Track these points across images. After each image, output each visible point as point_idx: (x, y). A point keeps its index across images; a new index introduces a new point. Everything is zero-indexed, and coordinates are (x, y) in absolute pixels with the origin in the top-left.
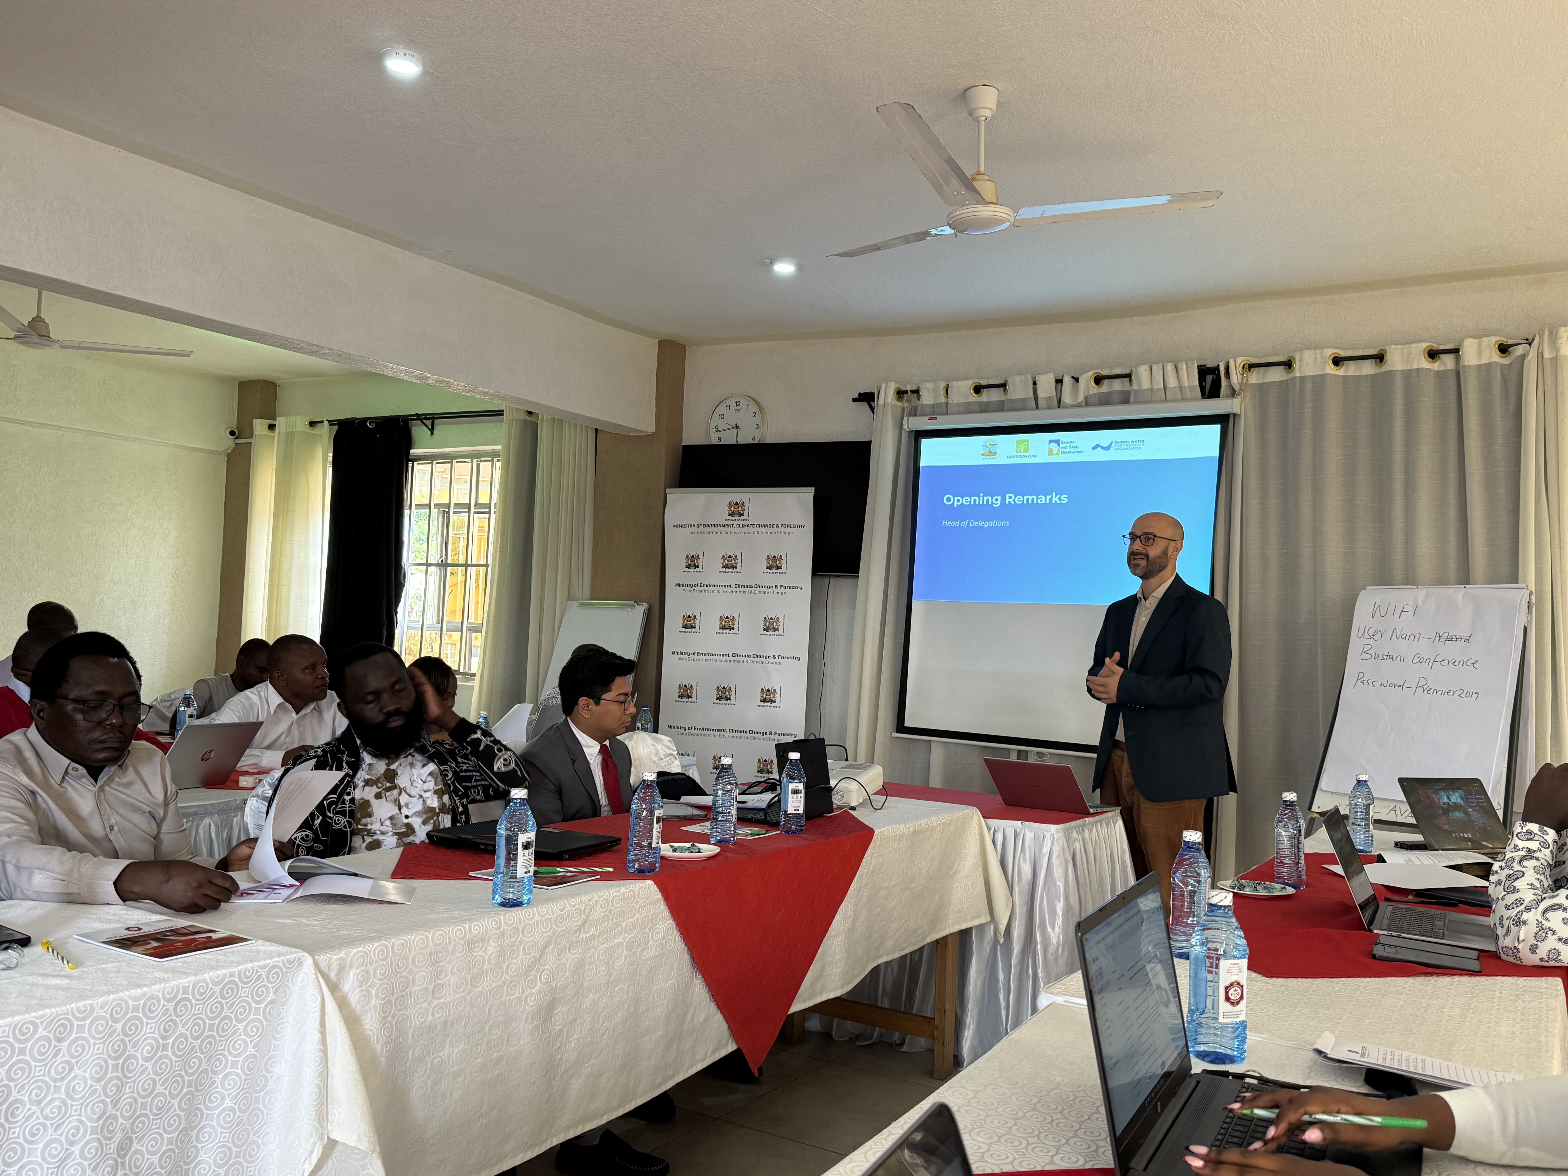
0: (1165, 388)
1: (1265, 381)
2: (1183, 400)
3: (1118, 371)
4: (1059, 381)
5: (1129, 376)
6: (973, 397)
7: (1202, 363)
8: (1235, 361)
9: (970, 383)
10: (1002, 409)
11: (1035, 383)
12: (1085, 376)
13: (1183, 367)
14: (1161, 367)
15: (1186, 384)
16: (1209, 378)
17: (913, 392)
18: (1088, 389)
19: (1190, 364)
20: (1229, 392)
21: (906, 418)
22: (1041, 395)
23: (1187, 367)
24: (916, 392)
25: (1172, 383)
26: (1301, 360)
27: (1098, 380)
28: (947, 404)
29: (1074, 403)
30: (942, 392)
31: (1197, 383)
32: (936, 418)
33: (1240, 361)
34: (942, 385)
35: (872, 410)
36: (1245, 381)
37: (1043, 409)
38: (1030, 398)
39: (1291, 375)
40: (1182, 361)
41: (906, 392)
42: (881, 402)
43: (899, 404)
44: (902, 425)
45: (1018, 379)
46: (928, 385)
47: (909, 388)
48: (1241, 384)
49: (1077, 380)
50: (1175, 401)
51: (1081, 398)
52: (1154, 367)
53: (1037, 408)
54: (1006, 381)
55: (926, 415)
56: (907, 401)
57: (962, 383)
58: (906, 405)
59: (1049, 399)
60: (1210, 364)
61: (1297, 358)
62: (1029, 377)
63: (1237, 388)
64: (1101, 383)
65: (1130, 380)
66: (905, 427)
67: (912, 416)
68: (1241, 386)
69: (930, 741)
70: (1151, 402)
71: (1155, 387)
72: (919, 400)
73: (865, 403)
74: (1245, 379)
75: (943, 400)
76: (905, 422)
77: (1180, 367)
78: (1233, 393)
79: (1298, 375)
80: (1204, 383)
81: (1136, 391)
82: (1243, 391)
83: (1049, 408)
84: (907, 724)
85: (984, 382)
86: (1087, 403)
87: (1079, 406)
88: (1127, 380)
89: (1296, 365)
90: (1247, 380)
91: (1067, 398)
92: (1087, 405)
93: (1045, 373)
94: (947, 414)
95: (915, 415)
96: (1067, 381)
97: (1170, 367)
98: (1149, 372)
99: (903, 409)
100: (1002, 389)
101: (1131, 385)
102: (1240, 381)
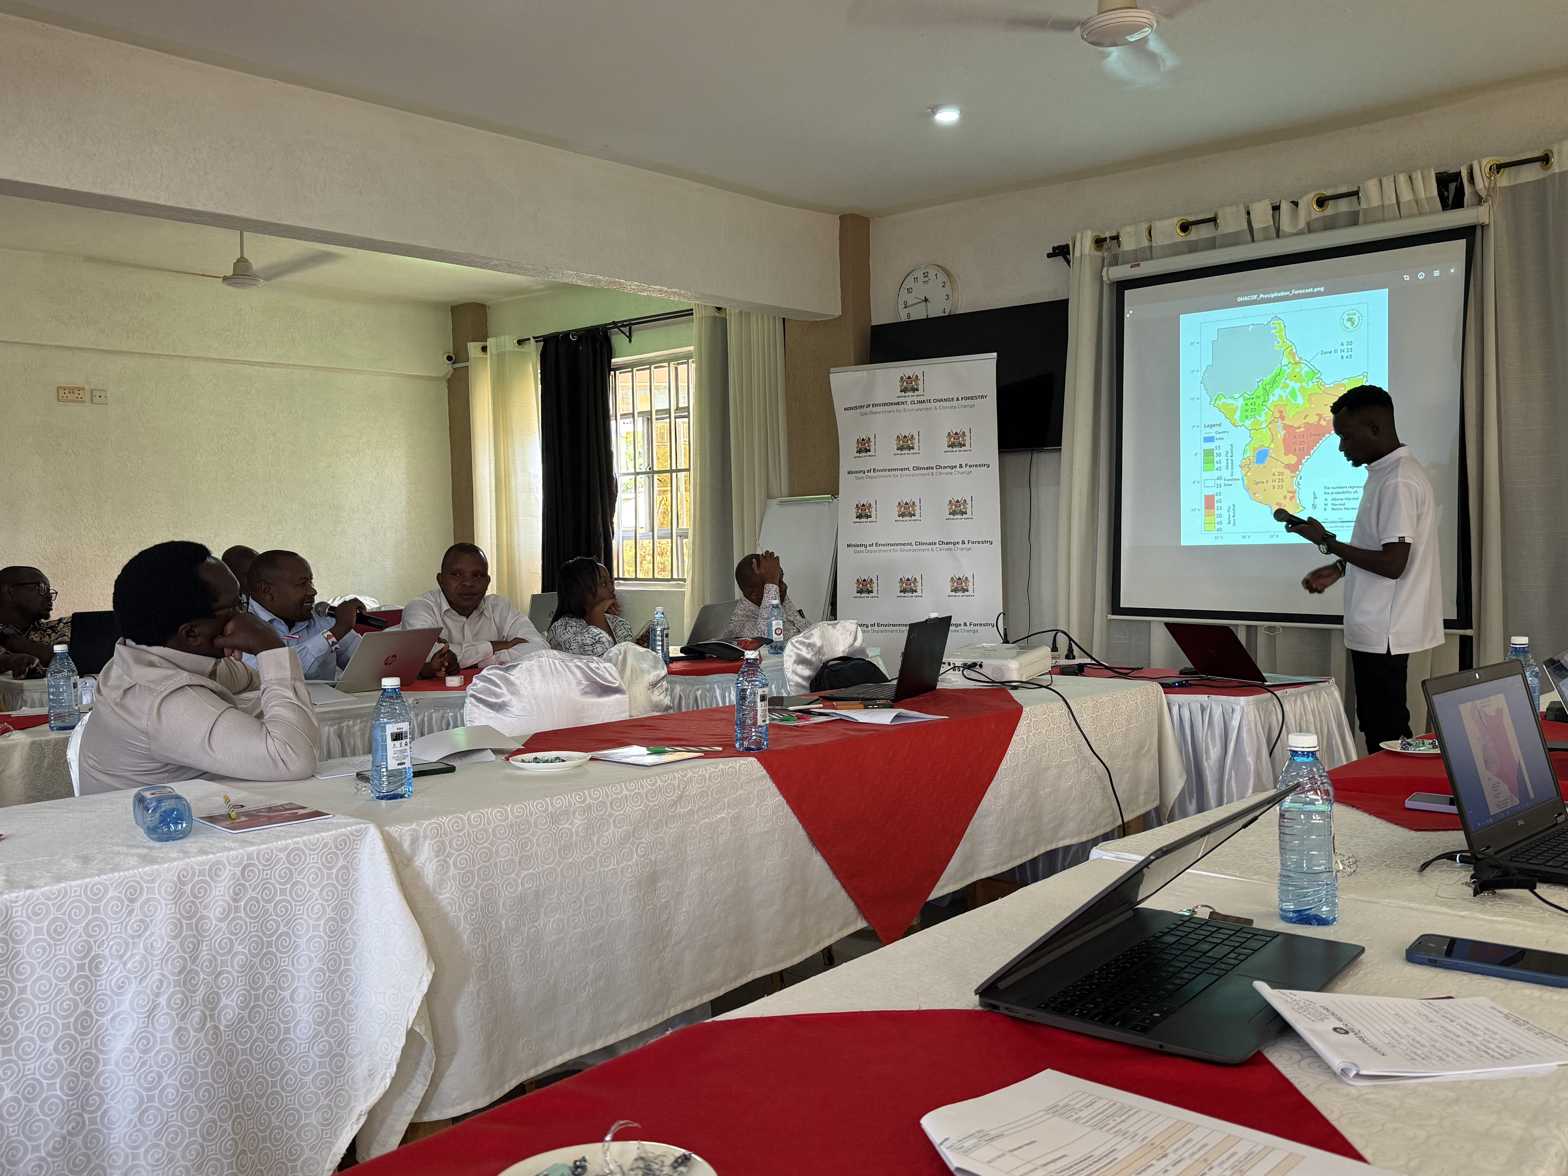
0: (1398, 203)
1: (1518, 182)
2: (1421, 214)
3: (1344, 189)
4: (1276, 208)
5: (1356, 193)
6: (1180, 237)
7: (1442, 170)
8: (1480, 163)
9: (1175, 222)
10: (1213, 247)
11: (1248, 213)
12: (1305, 198)
13: (1418, 176)
14: (1392, 179)
15: (1423, 196)
16: (1452, 186)
17: (1113, 238)
18: (1310, 213)
19: (1426, 173)
20: (1475, 200)
21: (1105, 269)
22: (1256, 226)
23: (1423, 177)
24: (1116, 238)
25: (1406, 196)
26: (1560, 152)
27: (1321, 202)
28: (1151, 247)
29: (1294, 231)
30: (1145, 234)
31: (1435, 192)
32: (1138, 265)
33: (1487, 162)
34: (1144, 227)
35: (1068, 262)
36: (1492, 185)
37: (1259, 241)
38: (1244, 230)
39: (1549, 172)
40: (1415, 170)
41: (1105, 239)
42: (1077, 254)
43: (1099, 254)
44: (1102, 277)
45: (1229, 210)
46: (1129, 229)
47: (1108, 235)
48: (1488, 190)
49: (1296, 204)
50: (1410, 216)
51: (1302, 224)
52: (1384, 180)
53: (1253, 241)
54: (1216, 214)
55: (1128, 263)
56: (1108, 249)
57: (1166, 223)
58: (1106, 254)
59: (1265, 229)
60: (1453, 170)
61: (1555, 151)
62: (1242, 207)
63: (1483, 194)
64: (1325, 205)
65: (1358, 198)
66: (1105, 279)
67: (1112, 265)
68: (1488, 191)
69: (1150, 622)
70: (1383, 220)
71: (1387, 203)
72: (1119, 246)
73: (1061, 258)
74: (1493, 182)
75: (1146, 243)
76: (1104, 273)
77: (1414, 177)
78: (1479, 200)
79: (1557, 171)
80: (1446, 193)
81: (1365, 210)
82: (1491, 196)
83: (1267, 239)
84: (1124, 604)
85: (1191, 218)
86: (1310, 229)
87: (1300, 233)
88: (1355, 198)
89: (1554, 160)
90: (1495, 184)
91: (1286, 225)
92: (1309, 232)
93: (1259, 200)
94: (1152, 258)
95: (1117, 264)
96: (1285, 207)
97: (1402, 179)
98: (1378, 185)
99: (1103, 259)
100: (1212, 223)
101: (1359, 203)
102: (1487, 186)
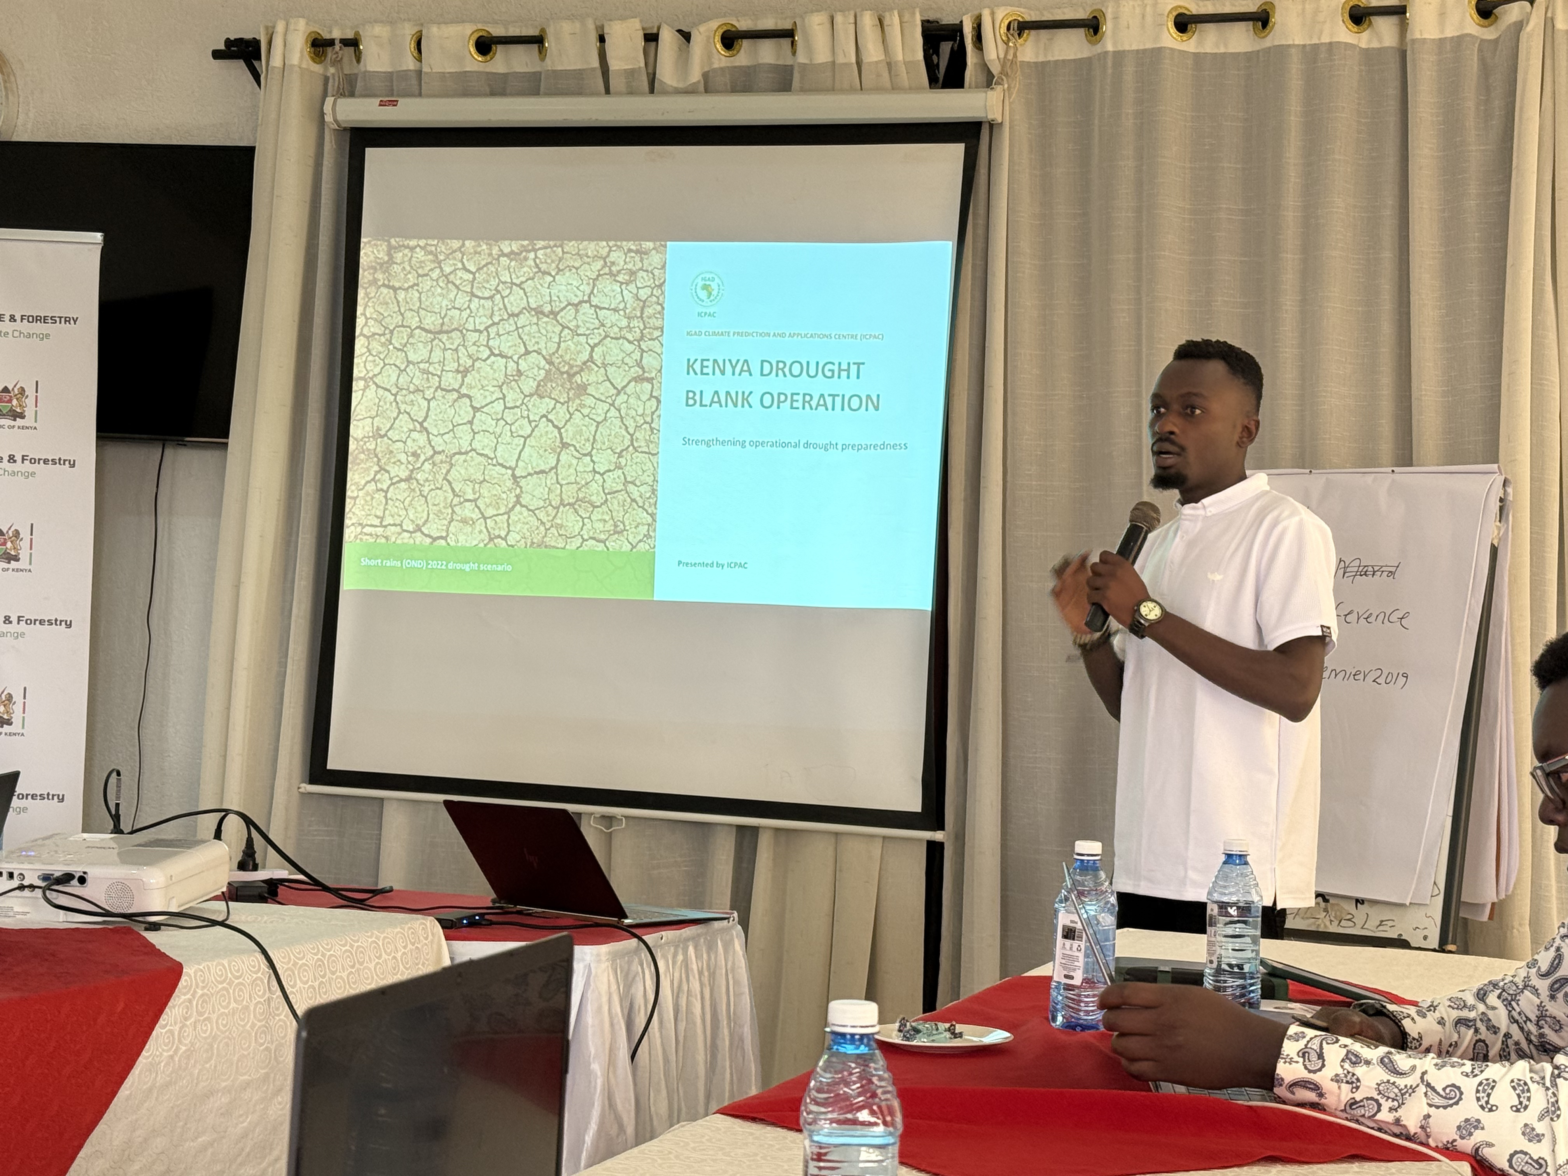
0: (859, 63)
1: (1050, 58)
2: (895, 88)
3: (768, 23)
4: (651, 38)
5: (789, 34)
6: (474, 62)
7: (931, 16)
8: (993, 14)
9: (466, 33)
10: (535, 92)
11: (602, 39)
12: (702, 28)
13: (893, 20)
14: (852, 20)
15: (900, 57)
16: (946, 48)
17: (346, 43)
18: (710, 56)
19: (907, 17)
20: (982, 78)
21: (329, 101)
22: (614, 65)
23: (901, 23)
24: (353, 43)
25: (873, 53)
26: (1116, 18)
27: (730, 40)
28: (419, 73)
29: (681, 85)
30: (409, 47)
31: (920, 55)
32: (394, 103)
33: (1004, 15)
34: (408, 32)
35: (257, 77)
36: (1010, 57)
37: (619, 94)
38: (593, 69)
39: (1098, 49)
40: (891, 10)
41: (331, 43)
42: (276, 61)
43: (317, 68)
44: (322, 114)
45: (567, 27)
46: (379, 30)
47: (336, 34)
48: (1004, 62)
49: (686, 36)
50: (878, 89)
51: (695, 76)
52: (839, 18)
53: (608, 91)
54: (543, 30)
55: (374, 96)
56: (334, 63)
57: (452, 30)
58: (332, 70)
59: (631, 73)
60: (948, 19)
62: (591, 26)
63: (995, 69)
64: (736, 46)
65: (793, 43)
66: (328, 118)
67: (343, 95)
68: (1003, 66)
69: (381, 800)
70: (832, 89)
71: (841, 60)
72: (358, 61)
73: (241, 63)
74: (1011, 52)
75: (410, 64)
76: (327, 108)
77: (886, 22)
78: (989, 80)
79: (1110, 47)
80: (935, 58)
81: (804, 67)
82: (1007, 75)
83: (631, 92)
84: (335, 762)
85: (497, 31)
86: (708, 85)
87: (690, 91)
88: (786, 42)
89: (1107, 28)
90: (1015, 55)
91: (667, 73)
92: (707, 91)
93: (623, 18)
94: (420, 95)
95: (352, 95)
96: (668, 37)
97: (868, 21)
98: (828, 26)
99: (326, 80)
100: (536, 46)
101: (794, 53)
102: (1002, 56)
